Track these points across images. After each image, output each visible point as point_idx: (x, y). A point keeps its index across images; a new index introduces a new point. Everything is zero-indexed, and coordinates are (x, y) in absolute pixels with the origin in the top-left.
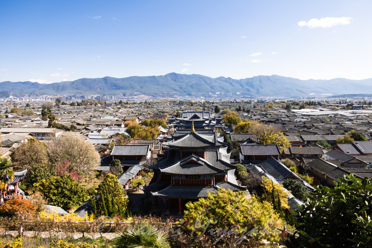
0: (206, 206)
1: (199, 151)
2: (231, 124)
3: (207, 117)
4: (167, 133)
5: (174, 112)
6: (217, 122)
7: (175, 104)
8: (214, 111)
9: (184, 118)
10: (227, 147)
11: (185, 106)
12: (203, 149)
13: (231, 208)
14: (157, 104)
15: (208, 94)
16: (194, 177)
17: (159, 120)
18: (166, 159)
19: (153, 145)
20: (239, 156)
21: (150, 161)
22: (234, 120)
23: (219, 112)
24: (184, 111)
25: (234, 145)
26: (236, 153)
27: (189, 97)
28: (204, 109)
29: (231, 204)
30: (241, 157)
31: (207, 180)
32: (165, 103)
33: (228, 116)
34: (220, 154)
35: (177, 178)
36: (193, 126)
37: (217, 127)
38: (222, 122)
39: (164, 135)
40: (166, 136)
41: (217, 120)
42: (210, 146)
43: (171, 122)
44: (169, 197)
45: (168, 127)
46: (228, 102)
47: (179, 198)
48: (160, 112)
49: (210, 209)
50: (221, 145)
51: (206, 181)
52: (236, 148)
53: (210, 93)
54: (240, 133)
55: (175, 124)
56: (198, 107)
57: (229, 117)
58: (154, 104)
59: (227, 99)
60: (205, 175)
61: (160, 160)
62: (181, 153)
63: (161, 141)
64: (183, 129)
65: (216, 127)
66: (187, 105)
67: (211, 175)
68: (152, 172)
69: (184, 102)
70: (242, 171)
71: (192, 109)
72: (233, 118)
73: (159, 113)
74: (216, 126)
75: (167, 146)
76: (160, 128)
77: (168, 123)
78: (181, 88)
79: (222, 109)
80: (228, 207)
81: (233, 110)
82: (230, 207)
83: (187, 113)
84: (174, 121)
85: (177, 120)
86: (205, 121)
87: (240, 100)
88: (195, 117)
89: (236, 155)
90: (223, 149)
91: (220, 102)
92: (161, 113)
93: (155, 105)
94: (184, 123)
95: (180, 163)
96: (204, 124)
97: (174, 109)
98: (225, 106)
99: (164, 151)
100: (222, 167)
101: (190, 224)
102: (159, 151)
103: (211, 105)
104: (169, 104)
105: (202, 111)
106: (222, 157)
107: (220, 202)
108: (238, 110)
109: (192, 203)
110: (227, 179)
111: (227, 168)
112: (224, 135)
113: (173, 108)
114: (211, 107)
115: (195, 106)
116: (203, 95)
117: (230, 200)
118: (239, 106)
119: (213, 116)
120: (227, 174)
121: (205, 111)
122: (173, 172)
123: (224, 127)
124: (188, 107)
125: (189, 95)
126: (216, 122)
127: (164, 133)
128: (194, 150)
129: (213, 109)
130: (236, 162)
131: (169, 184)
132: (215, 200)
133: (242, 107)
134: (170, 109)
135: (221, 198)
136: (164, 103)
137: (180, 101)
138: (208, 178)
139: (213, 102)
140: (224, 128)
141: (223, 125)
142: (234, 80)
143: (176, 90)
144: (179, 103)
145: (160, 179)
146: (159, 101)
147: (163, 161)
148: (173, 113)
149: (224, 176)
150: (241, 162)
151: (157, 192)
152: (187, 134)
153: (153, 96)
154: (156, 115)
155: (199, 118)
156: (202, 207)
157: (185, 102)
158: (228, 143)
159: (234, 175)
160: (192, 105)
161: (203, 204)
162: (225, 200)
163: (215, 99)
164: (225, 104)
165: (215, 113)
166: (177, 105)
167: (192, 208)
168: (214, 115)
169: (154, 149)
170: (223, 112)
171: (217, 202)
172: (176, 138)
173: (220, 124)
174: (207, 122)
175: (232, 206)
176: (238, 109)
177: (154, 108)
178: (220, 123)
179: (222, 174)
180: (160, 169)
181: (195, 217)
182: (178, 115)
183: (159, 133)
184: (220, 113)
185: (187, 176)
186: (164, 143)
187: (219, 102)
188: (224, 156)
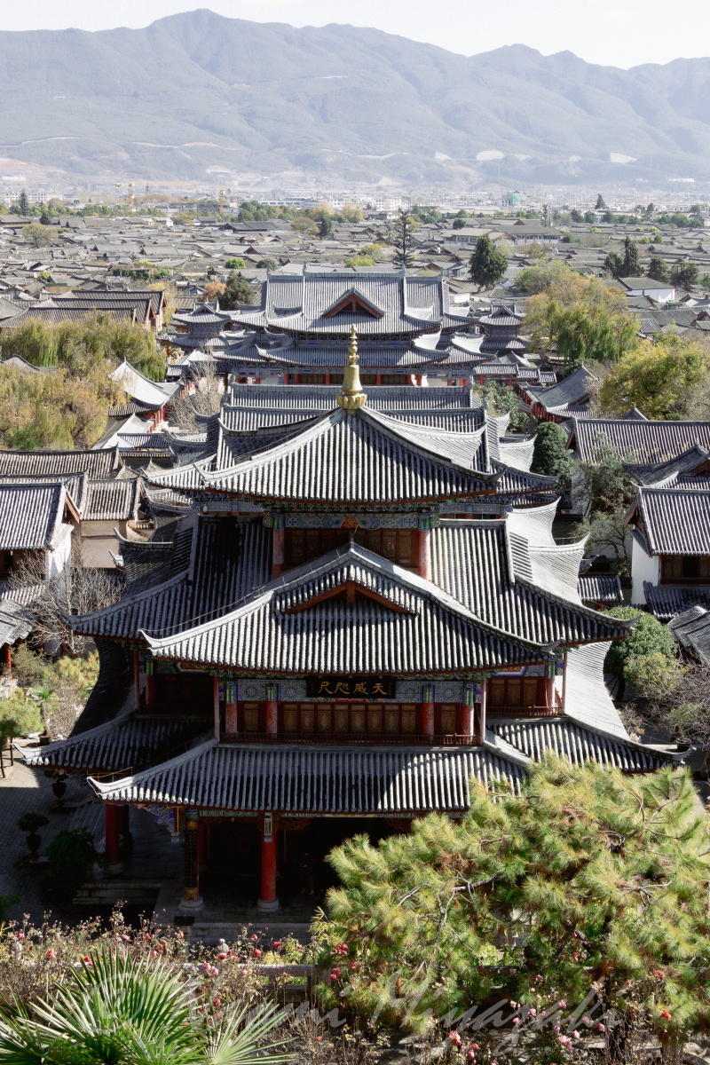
0: (464, 863)
1: (390, 526)
2: (575, 355)
3: (424, 313)
4: (169, 412)
5: (212, 272)
6: (486, 341)
7: (211, 223)
8: (465, 272)
9: (281, 312)
10: (555, 504)
11: (277, 239)
12: (420, 511)
13: (616, 877)
14: (95, 218)
15: (427, 163)
16: (360, 687)
17: (117, 324)
18: (181, 575)
19: (85, 485)
20: (627, 560)
21: (66, 586)
22: (595, 333)
23: (498, 277)
24: (274, 267)
25: (598, 490)
26: (609, 541)
27: (303, 180)
28: (402, 259)
29: (617, 851)
30: (644, 568)
31: (438, 707)
32: (151, 213)
33: (561, 310)
34: (521, 544)
35: (251, 691)
36: (356, 367)
37: (484, 376)
38: (519, 346)
39: (150, 422)
40: (162, 426)
41: (485, 329)
42: (463, 495)
43: (192, 336)
44: (201, 808)
45: (177, 372)
46: (556, 217)
47: (262, 815)
48: (116, 273)
49: (488, 878)
50: (517, 487)
51: (431, 710)
52: (610, 510)
53: (441, 157)
54: (632, 414)
55: (221, 354)
56: (362, 246)
57: (567, 316)
58: (75, 221)
59: (551, 197)
60: (427, 677)
61: (144, 582)
62: (278, 540)
63: (136, 461)
64: (270, 383)
65: (478, 377)
66: (294, 228)
67: (463, 676)
68: (85, 657)
69: (270, 212)
70: (645, 652)
71: (327, 260)
72: (591, 322)
73: (110, 279)
74: (478, 370)
75: (175, 489)
76: (125, 378)
77: (175, 345)
78: (250, 117)
79: (515, 258)
80: (602, 868)
81: (587, 269)
82: (611, 866)
83: (295, 279)
84: (210, 331)
85: (229, 325)
86: (416, 334)
87: (632, 206)
88: (353, 307)
89: (609, 553)
90: (534, 516)
91: (506, 211)
92: (126, 280)
93: (82, 226)
94: (278, 345)
95: (272, 603)
96: (409, 358)
97: (208, 256)
98: (539, 242)
99: (158, 523)
100: (528, 629)
101: (366, 973)
102: (123, 522)
103: (449, 233)
104: (176, 222)
105: (388, 269)
106: (534, 566)
107: (548, 839)
108: (622, 268)
109: (374, 844)
110: (561, 702)
111: (563, 634)
112: (532, 424)
113: (200, 250)
114: (447, 246)
115: (344, 235)
116: (393, 168)
117: (606, 825)
118: (627, 243)
119: (460, 302)
120: (561, 667)
121: (412, 273)
122: (230, 658)
123: (532, 375)
124: (297, 240)
125: (306, 162)
126: (480, 340)
127: (147, 412)
128: (359, 522)
129: (457, 260)
130: (612, 597)
131: (204, 730)
132: (516, 827)
133: (641, 250)
134: (182, 252)
135: (553, 816)
136: (141, 213)
137: (244, 206)
138: (446, 693)
139: (461, 213)
140: (534, 382)
141: (524, 361)
142: (594, 70)
143: (217, 130)
144: (240, 218)
145: (142, 698)
146: (111, 199)
147: (160, 588)
148: (201, 279)
149: (543, 684)
150: (639, 596)
151: (128, 781)
152: (316, 418)
153: (70, 166)
154: (95, 295)
155: (374, 314)
156: (438, 867)
157: (280, 212)
158: (562, 477)
159: (601, 674)
160: (324, 232)
161: (442, 853)
162: (579, 824)
163: (474, 195)
164: (531, 226)
165: (474, 287)
166: (228, 227)
167: (372, 877)
168: (465, 298)
169: (93, 509)
170: (525, 277)
171: (533, 838)
172: (246, 445)
173: (504, 360)
174: (427, 342)
175: (621, 863)
176: (618, 261)
177: (81, 243)
178: (507, 352)
179: (535, 671)
180: (148, 638)
181: (395, 929)
182: (235, 297)
183: (116, 411)
184: (508, 284)
185: (314, 681)
186: (155, 474)
187: (499, 215)
188: (544, 558)
